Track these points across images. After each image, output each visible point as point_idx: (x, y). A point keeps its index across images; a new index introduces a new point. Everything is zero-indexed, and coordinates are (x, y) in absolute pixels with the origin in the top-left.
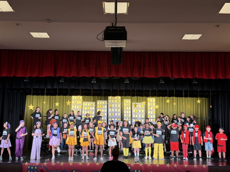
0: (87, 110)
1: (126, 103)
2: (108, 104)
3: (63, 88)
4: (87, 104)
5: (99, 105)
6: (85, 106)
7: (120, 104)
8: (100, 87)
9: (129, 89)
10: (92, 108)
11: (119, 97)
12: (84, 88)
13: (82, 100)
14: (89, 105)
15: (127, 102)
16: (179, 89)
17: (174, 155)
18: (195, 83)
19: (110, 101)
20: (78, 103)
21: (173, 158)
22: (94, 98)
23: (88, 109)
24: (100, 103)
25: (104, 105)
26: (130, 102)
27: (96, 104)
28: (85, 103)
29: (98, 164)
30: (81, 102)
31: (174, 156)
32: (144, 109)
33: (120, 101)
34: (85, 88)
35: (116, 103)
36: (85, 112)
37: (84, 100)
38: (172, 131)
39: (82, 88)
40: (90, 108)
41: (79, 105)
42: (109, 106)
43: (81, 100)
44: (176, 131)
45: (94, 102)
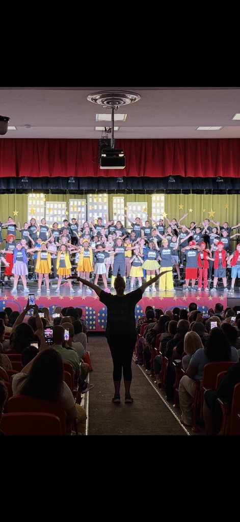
0: (54, 216)
1: (117, 204)
2: (87, 205)
3: (23, 188)
4: (54, 206)
5: (72, 206)
6: (50, 209)
7: (107, 204)
8: (79, 187)
9: (123, 189)
10: (61, 212)
11: (106, 195)
12: (54, 188)
13: (44, 200)
14: (56, 207)
15: (118, 201)
16: (198, 188)
17: (189, 285)
18: (221, 181)
19: (90, 200)
20: (38, 203)
21: (187, 289)
22: (64, 196)
23: (56, 213)
24: (74, 204)
25: (81, 206)
26: (123, 201)
27: (68, 205)
28: (50, 204)
29: (84, 298)
30: (42, 203)
31: (189, 287)
32: (147, 213)
33: (106, 200)
34: (57, 188)
35: (100, 204)
36: (49, 219)
37: (47, 200)
38: (188, 253)
39: (52, 188)
40: (57, 212)
41: (40, 206)
42: (90, 208)
43: (42, 198)
44: (195, 253)
45: (64, 201)
